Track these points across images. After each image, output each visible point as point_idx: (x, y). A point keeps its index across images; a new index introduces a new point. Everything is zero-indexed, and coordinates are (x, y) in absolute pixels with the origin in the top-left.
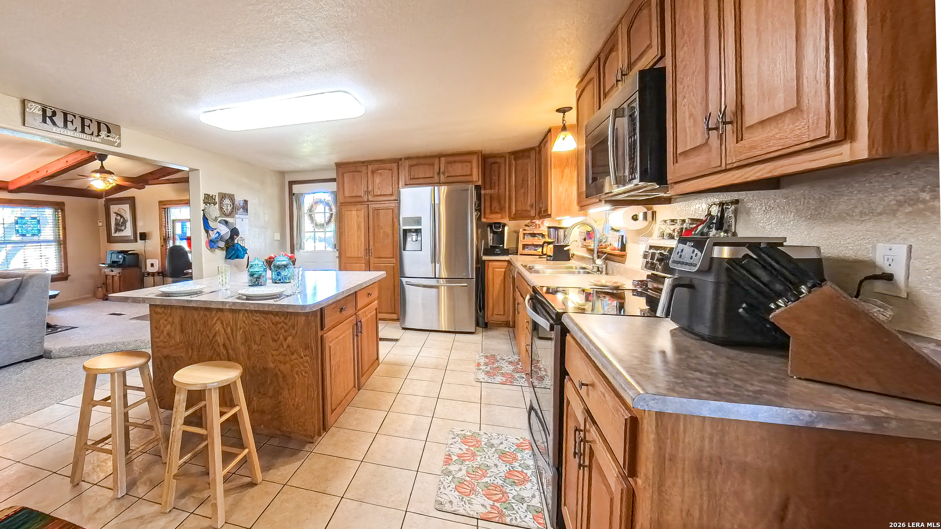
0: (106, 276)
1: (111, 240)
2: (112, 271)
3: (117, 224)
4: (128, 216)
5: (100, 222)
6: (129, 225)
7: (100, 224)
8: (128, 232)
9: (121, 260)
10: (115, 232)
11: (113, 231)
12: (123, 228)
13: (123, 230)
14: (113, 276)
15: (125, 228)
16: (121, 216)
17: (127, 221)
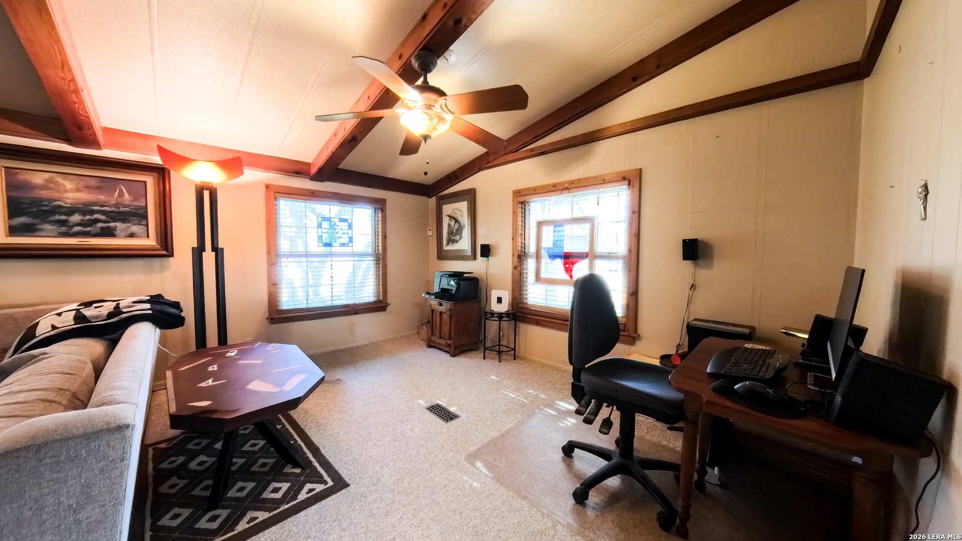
0: (433, 310)
1: (442, 255)
2: (441, 305)
3: (451, 233)
4: (465, 220)
5: (430, 230)
6: (466, 233)
7: (430, 233)
8: (464, 244)
9: (454, 289)
10: (448, 244)
11: (445, 242)
12: (457, 237)
13: (457, 242)
14: (441, 313)
15: (460, 239)
16: (456, 221)
17: (464, 227)
